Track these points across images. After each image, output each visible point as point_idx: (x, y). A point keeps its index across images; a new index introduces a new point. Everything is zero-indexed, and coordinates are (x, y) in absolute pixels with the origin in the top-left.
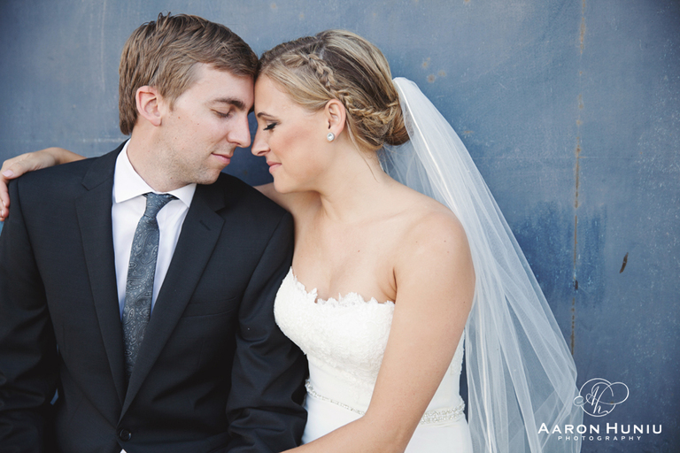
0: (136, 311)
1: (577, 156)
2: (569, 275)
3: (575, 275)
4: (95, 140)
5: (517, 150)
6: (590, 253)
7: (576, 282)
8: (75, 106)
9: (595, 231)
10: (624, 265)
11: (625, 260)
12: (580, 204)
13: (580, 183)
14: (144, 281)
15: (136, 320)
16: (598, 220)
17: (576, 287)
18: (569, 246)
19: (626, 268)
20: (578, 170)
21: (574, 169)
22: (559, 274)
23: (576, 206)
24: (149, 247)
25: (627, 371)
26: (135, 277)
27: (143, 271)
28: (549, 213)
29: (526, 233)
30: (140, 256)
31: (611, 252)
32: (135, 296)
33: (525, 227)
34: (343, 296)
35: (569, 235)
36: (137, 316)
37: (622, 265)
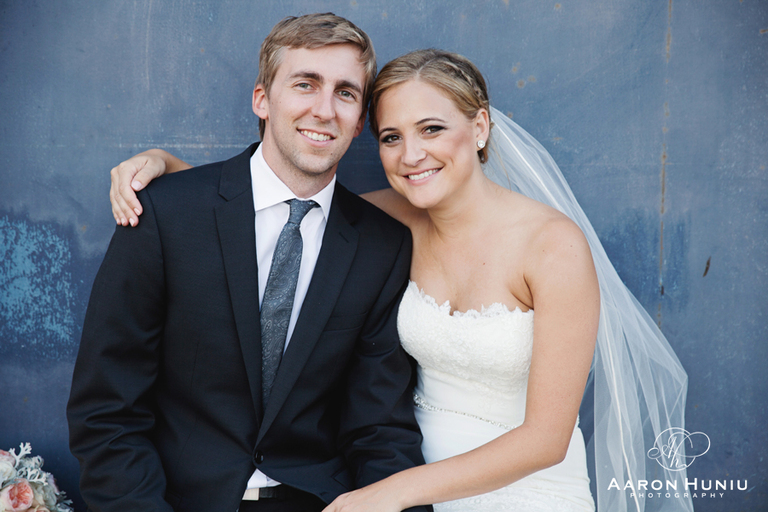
0: (274, 323)
1: (663, 162)
2: (655, 280)
3: (661, 281)
4: (135, 145)
5: (606, 157)
6: (675, 258)
7: (663, 288)
8: (109, 106)
9: (680, 235)
10: (707, 269)
11: (708, 263)
12: (666, 210)
13: (666, 190)
14: (286, 290)
15: (273, 332)
16: (683, 225)
17: (662, 293)
18: (655, 251)
19: (709, 271)
20: (664, 176)
21: (661, 175)
22: (645, 280)
23: (662, 212)
24: (293, 255)
25: (710, 374)
26: (276, 287)
27: (285, 281)
28: (636, 219)
29: (614, 240)
30: (283, 265)
31: (695, 257)
32: (274, 307)
33: (613, 234)
34: (487, 307)
35: (656, 241)
36: (274, 328)
37: (704, 269)
